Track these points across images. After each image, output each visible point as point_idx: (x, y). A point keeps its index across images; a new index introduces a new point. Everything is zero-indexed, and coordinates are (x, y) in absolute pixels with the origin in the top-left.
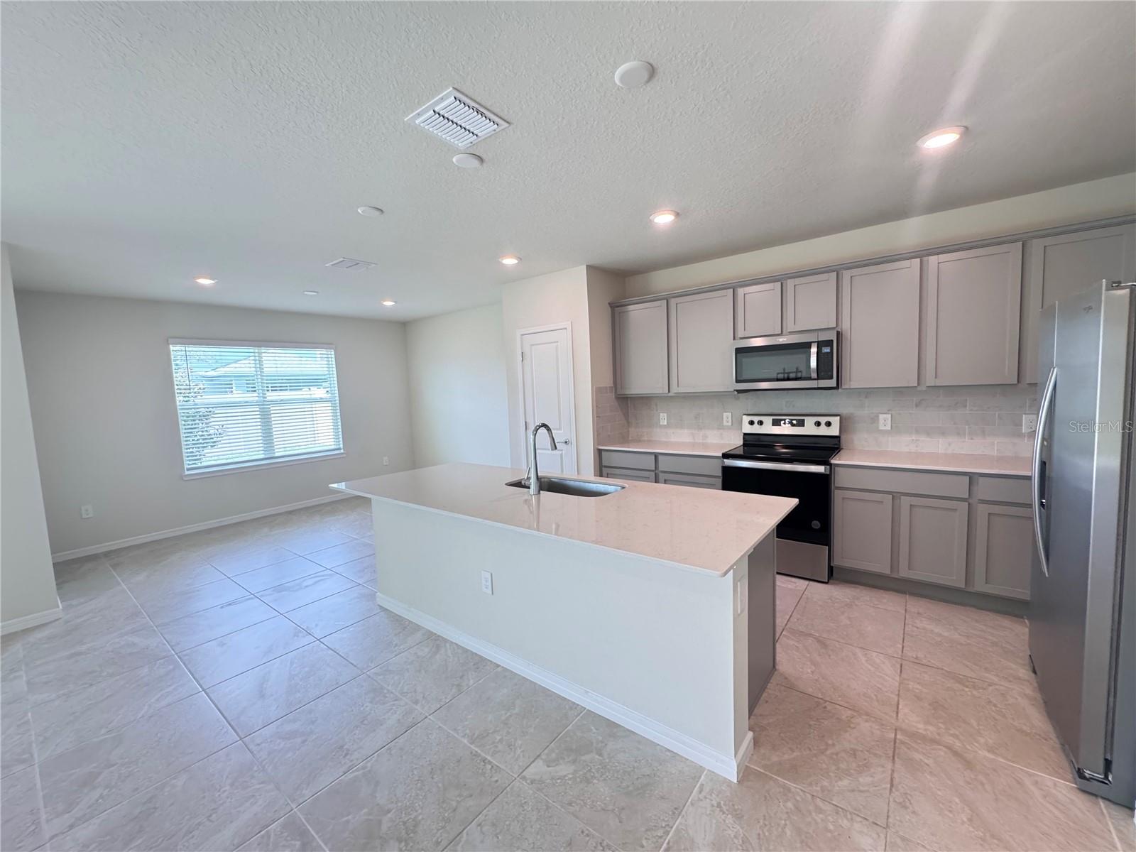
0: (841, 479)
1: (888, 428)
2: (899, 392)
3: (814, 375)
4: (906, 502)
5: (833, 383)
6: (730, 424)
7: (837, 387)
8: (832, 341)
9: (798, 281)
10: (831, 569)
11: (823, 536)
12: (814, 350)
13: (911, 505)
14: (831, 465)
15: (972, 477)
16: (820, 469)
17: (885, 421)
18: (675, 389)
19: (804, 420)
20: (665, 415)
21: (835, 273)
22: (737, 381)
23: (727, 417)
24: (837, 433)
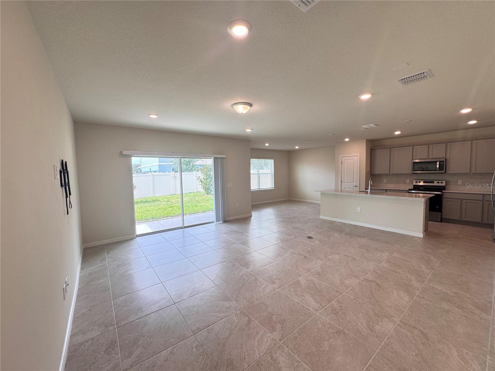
0: (445, 196)
1: (461, 184)
2: (465, 174)
3: (438, 170)
4: (464, 201)
5: (444, 172)
6: (409, 182)
7: (445, 173)
8: (444, 161)
9: (433, 145)
10: (441, 219)
11: (440, 210)
12: (438, 163)
13: (466, 202)
14: (442, 192)
15: (483, 195)
16: (439, 193)
17: (460, 182)
18: (392, 172)
19: (434, 182)
20: (386, 180)
21: (445, 144)
22: (413, 171)
23: (408, 181)
24: (445, 185)
